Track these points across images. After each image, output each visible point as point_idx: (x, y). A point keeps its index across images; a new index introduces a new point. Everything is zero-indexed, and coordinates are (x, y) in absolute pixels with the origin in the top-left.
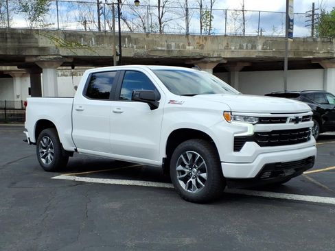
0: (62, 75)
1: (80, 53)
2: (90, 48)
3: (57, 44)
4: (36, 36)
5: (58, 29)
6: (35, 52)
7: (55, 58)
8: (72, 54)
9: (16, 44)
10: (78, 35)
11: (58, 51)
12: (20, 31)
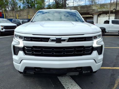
0: (106, 17)
1: (104, 10)
2: (107, 8)
3: (98, 8)
4: (92, 7)
5: (99, 4)
6: (91, 11)
7: (97, 12)
8: (102, 10)
9: (87, 9)
10: (104, 5)
11: (98, 10)
12: (88, 6)
